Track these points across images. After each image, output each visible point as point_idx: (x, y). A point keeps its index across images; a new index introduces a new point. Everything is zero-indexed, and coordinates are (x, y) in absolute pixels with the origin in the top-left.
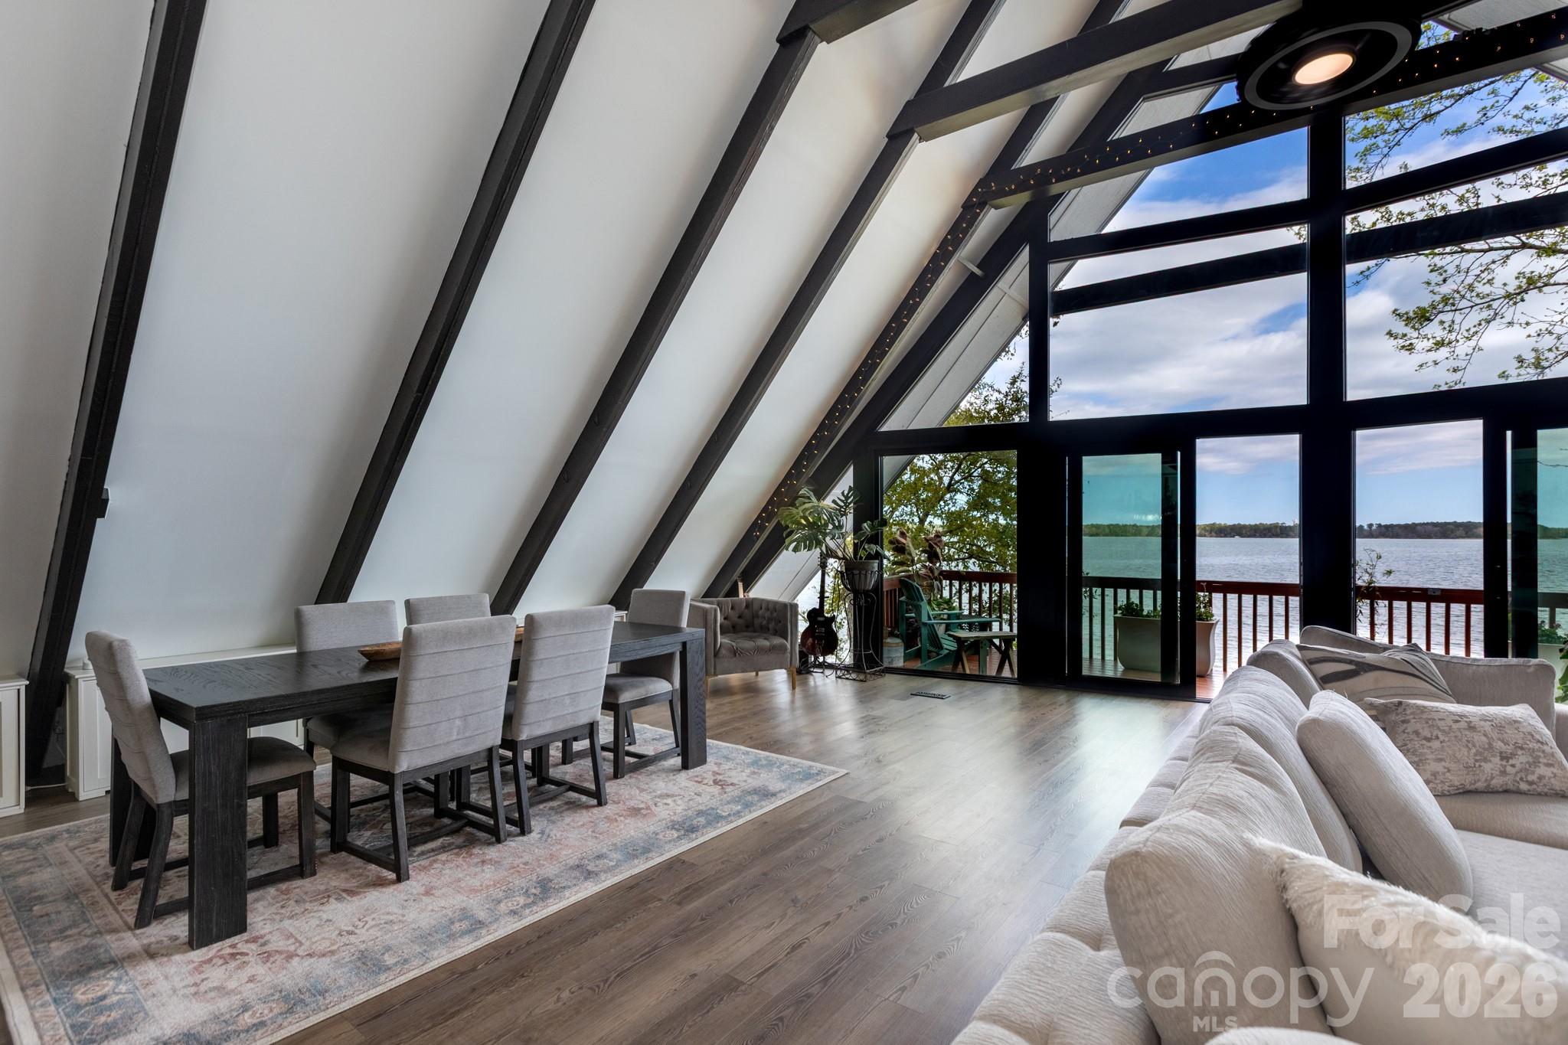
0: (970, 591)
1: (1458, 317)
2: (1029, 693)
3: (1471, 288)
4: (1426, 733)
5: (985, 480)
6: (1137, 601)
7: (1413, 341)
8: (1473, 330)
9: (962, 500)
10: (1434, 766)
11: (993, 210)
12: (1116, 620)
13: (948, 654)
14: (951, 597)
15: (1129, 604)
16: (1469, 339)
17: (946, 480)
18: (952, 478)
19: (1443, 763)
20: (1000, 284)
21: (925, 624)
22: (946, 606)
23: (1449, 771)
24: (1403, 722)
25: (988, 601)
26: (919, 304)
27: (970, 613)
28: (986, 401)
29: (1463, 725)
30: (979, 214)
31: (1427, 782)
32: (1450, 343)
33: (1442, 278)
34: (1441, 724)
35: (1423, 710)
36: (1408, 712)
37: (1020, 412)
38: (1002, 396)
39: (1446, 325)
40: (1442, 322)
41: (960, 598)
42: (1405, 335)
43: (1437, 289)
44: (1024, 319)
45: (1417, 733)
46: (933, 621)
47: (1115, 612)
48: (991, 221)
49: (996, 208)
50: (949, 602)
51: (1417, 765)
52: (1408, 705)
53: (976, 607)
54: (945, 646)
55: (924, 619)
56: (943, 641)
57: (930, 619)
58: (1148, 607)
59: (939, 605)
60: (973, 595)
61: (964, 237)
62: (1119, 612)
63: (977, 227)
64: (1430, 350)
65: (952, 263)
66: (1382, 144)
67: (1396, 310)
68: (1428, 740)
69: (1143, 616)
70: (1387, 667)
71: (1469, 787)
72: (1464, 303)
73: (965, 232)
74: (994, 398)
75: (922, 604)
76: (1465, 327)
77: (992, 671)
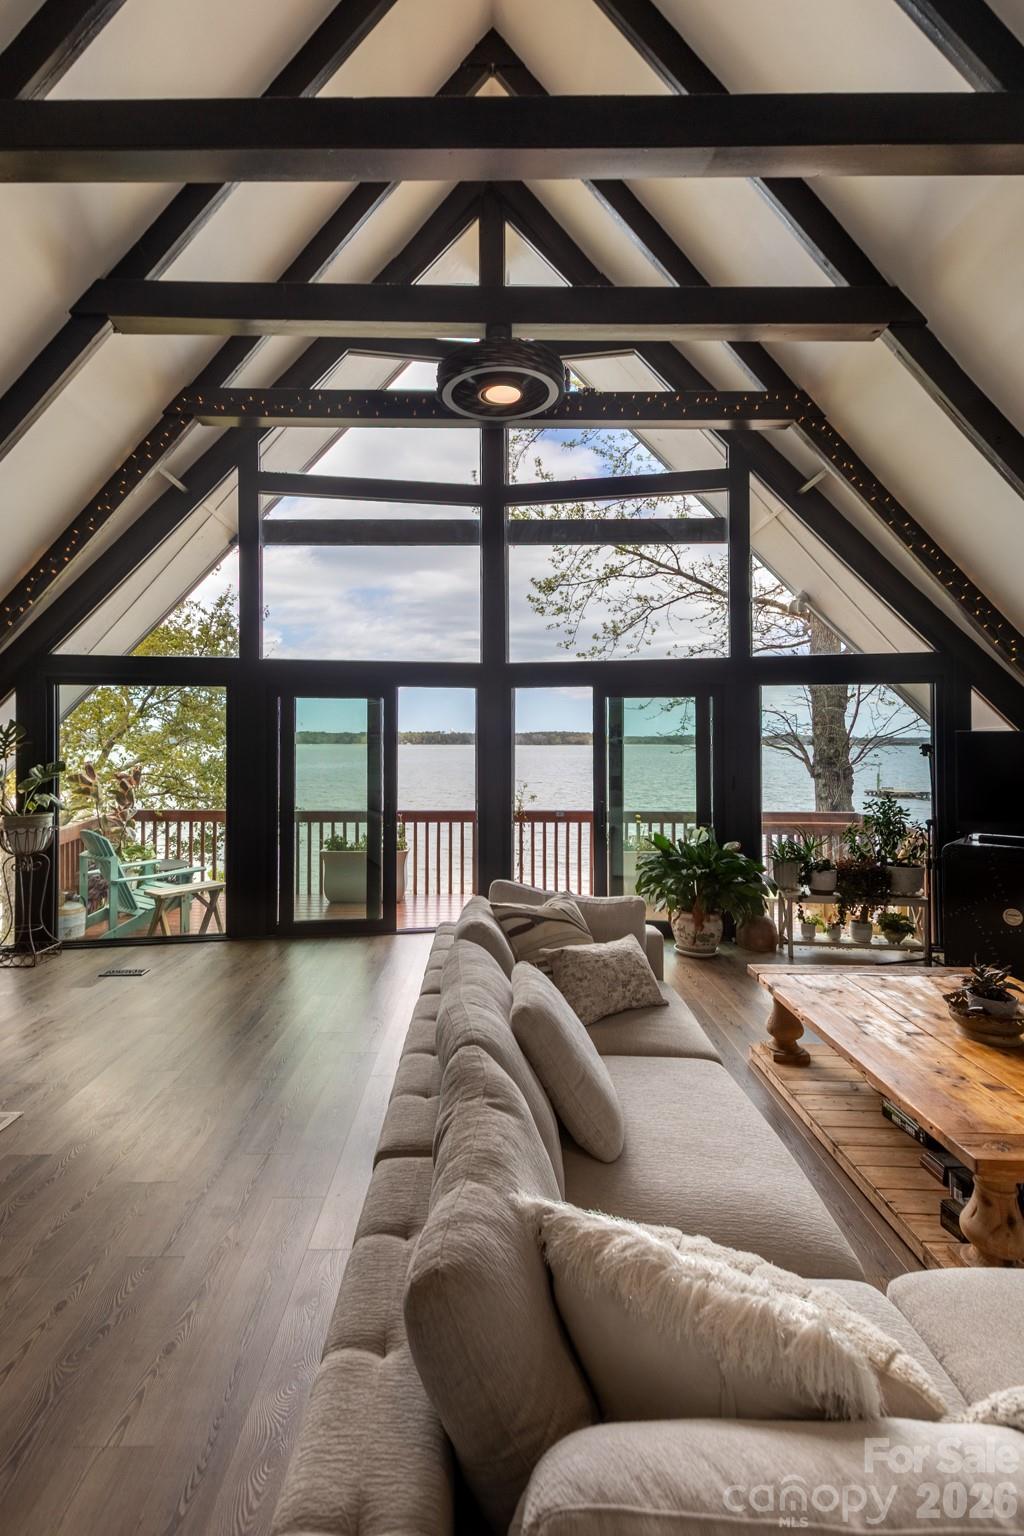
0: (166, 831)
1: (571, 590)
2: (239, 949)
3: (578, 569)
4: (579, 975)
5: (184, 705)
6: (341, 834)
7: (544, 605)
8: (579, 602)
9: (155, 724)
10: (585, 1002)
11: (199, 425)
12: (322, 855)
13: (144, 914)
14: (143, 842)
15: (334, 838)
16: (577, 609)
17: (138, 703)
18: (145, 701)
19: (590, 999)
20: (206, 504)
21: (115, 883)
22: (139, 854)
23: (594, 1004)
24: (565, 967)
25: (187, 841)
26: (110, 513)
27: (167, 857)
28: (188, 620)
29: (601, 963)
30: (183, 427)
31: (580, 1017)
32: (566, 610)
33: (560, 557)
34: (588, 965)
35: (576, 954)
36: (568, 958)
37: (226, 637)
38: (206, 617)
39: (564, 595)
40: (561, 593)
41: (155, 841)
42: (538, 600)
43: (558, 564)
44: (232, 543)
45: (573, 975)
46: (125, 879)
47: (321, 848)
48: (197, 436)
49: (203, 424)
50: (140, 849)
51: (573, 1003)
52: (568, 952)
53: (173, 848)
54: (139, 905)
55: (114, 877)
56: (136, 898)
57: (121, 876)
58: (351, 839)
59: (130, 854)
60: (171, 835)
61: (165, 448)
62: (324, 846)
63: (181, 440)
64: (554, 614)
65: (151, 473)
66: (524, 437)
67: (533, 579)
68: (581, 980)
69: (346, 849)
70: (551, 917)
71: (606, 1013)
72: (574, 581)
73: (168, 442)
74: (197, 619)
75: (111, 859)
76: (575, 598)
77: (195, 928)
